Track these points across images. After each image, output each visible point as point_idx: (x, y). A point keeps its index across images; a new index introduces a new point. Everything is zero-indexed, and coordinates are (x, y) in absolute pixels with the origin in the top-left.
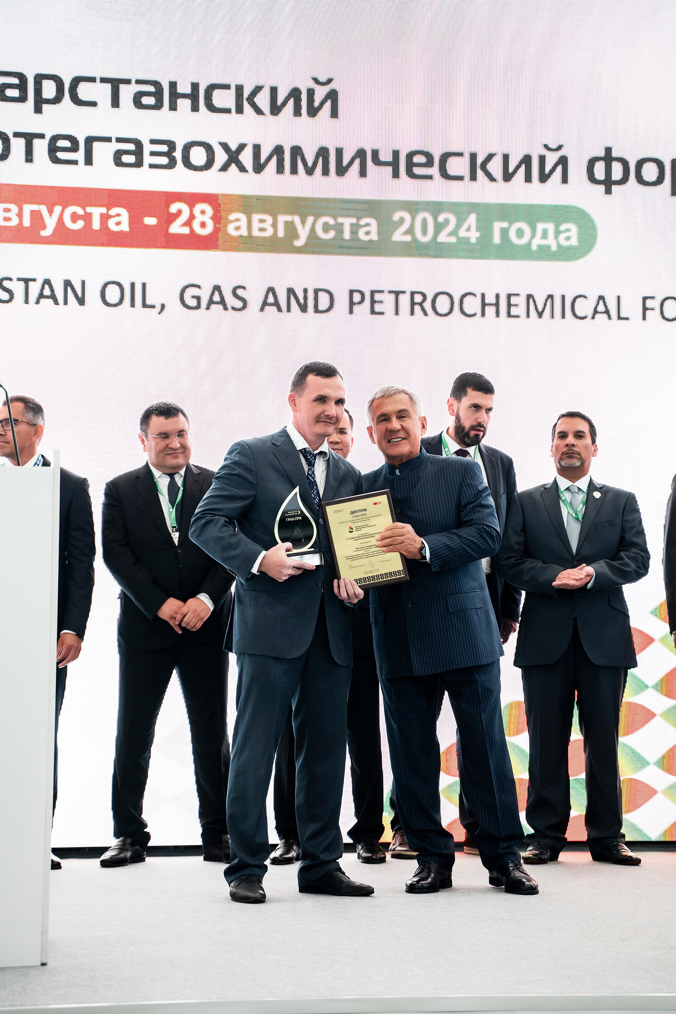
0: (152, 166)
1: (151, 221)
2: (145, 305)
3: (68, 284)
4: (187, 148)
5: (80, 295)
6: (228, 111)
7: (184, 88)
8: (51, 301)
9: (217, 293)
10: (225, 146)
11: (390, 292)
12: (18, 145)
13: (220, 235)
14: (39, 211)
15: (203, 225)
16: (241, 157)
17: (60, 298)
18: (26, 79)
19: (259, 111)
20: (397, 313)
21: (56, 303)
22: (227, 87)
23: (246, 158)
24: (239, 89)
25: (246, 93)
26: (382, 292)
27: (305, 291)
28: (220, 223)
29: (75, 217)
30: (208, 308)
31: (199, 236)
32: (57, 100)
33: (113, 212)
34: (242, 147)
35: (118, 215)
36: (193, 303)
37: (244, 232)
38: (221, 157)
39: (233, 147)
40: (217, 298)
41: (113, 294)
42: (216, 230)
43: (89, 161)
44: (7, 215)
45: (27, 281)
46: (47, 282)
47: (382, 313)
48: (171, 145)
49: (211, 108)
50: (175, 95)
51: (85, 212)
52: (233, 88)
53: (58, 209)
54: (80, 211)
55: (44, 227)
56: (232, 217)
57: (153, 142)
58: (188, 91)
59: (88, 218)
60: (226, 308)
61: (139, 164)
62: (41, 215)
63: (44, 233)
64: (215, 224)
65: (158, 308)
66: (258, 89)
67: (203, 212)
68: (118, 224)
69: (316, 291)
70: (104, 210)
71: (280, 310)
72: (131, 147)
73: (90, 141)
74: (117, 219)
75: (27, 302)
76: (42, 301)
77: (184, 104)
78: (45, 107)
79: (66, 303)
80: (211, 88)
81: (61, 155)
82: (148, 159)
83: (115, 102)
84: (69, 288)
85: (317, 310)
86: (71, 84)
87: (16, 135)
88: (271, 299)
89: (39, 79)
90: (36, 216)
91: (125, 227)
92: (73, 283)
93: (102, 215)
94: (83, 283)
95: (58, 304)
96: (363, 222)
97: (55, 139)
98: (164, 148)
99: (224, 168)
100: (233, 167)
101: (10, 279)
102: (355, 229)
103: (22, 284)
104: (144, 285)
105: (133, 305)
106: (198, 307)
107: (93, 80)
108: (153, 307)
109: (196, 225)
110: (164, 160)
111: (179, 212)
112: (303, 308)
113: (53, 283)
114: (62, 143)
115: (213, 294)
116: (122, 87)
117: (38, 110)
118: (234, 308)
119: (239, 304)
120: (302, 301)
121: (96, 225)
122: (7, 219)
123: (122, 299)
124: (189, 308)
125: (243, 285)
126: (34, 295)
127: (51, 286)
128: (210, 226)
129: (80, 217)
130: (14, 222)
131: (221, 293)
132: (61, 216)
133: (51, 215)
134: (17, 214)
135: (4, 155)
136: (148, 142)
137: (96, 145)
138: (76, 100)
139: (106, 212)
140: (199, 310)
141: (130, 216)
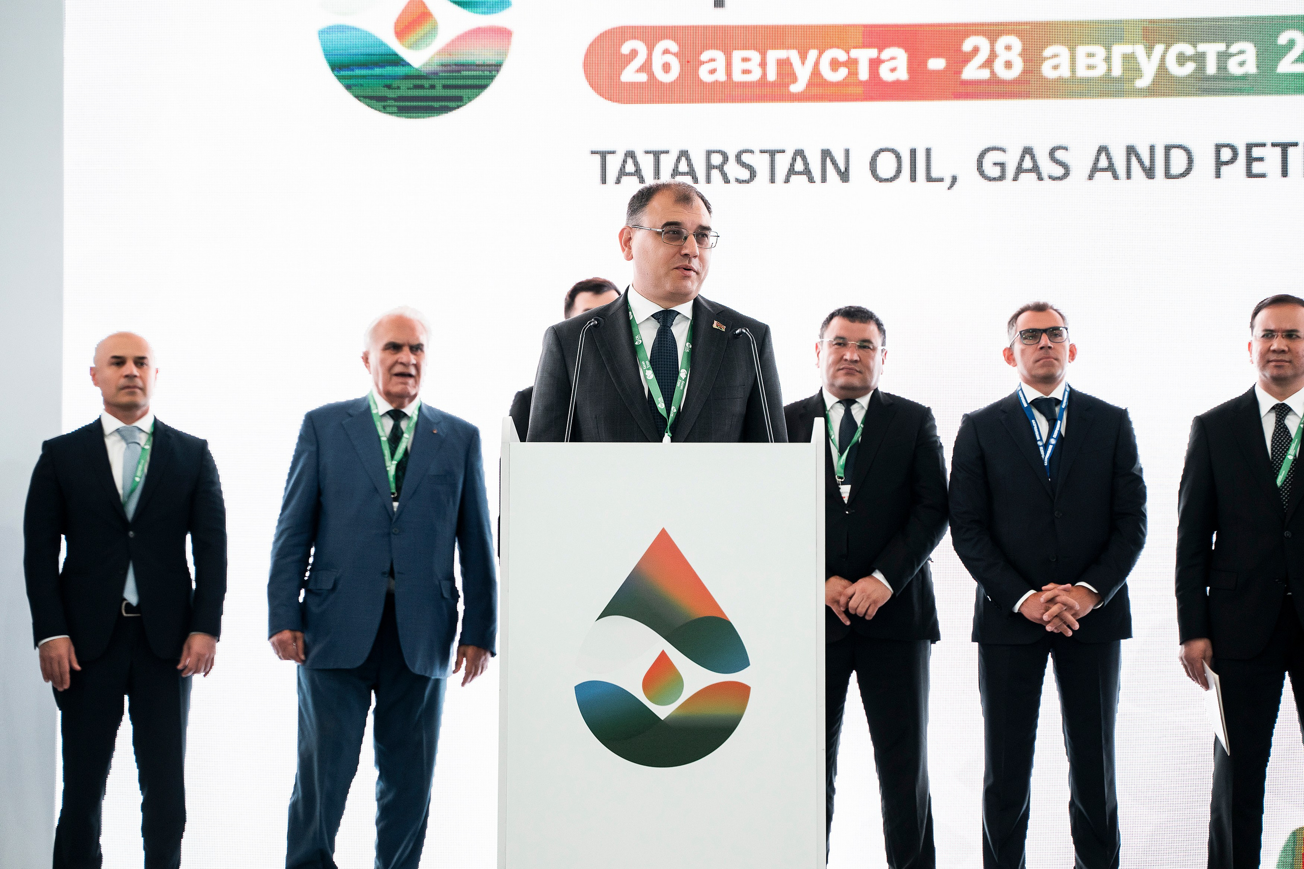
1: (936, 64)
2: (929, 179)
3: (826, 154)
5: (842, 168)
8: (804, 178)
9: (1028, 157)
11: (1274, 145)
13: (1031, 78)
14: (788, 59)
15: (1008, 65)
17: (817, 174)
20: (1285, 173)
21: (811, 180)
26: (1264, 145)
27: (1152, 149)
28: (1032, 62)
29: (835, 65)
30: (1015, 179)
31: (1002, 81)
33: (887, 53)
35: (893, 58)
36: (995, 172)
37: (1065, 72)
40: (1027, 164)
41: (886, 165)
42: (1027, 71)
44: (746, 66)
45: (772, 153)
46: (799, 153)
47: (1263, 176)
51: (848, 57)
53: (813, 54)
54: (841, 56)
55: (794, 79)
56: (1048, 52)
59: (852, 64)
60: (1040, 178)
62: (791, 64)
63: (795, 88)
64: (1025, 61)
65: (947, 181)
67: (1008, 48)
68: (893, 70)
69: (1168, 148)
70: (873, 53)
71: (1116, 177)
74: (892, 64)
75: (772, 180)
76: (793, 178)
79: (824, 180)
84: (828, 160)
85: (1168, 175)
88: (1103, 163)
90: (784, 65)
91: (902, 75)
92: (834, 153)
93: (871, 59)
94: (847, 152)
95: (814, 182)
96: (1234, 48)
101: (752, 152)
102: (1223, 57)
103: (767, 156)
104: (928, 151)
105: (913, 178)
106: (1002, 177)
108: (941, 180)
109: (999, 66)
111: (976, 50)
112: (1150, 173)
113: (807, 154)
115: (1022, 159)
118: (1051, 178)
119: (1059, 171)
120: (1147, 163)
122: (746, 72)
123: (899, 171)
124: (990, 179)
125: (1064, 145)
126: (782, 171)
127: (804, 159)
128: (1018, 66)
129: (845, 64)
130: (756, 76)
131: (1033, 158)
132: (817, 64)
133: (803, 63)
134: (759, 64)
139: (876, 56)
140: (1004, 181)
141: (909, 59)
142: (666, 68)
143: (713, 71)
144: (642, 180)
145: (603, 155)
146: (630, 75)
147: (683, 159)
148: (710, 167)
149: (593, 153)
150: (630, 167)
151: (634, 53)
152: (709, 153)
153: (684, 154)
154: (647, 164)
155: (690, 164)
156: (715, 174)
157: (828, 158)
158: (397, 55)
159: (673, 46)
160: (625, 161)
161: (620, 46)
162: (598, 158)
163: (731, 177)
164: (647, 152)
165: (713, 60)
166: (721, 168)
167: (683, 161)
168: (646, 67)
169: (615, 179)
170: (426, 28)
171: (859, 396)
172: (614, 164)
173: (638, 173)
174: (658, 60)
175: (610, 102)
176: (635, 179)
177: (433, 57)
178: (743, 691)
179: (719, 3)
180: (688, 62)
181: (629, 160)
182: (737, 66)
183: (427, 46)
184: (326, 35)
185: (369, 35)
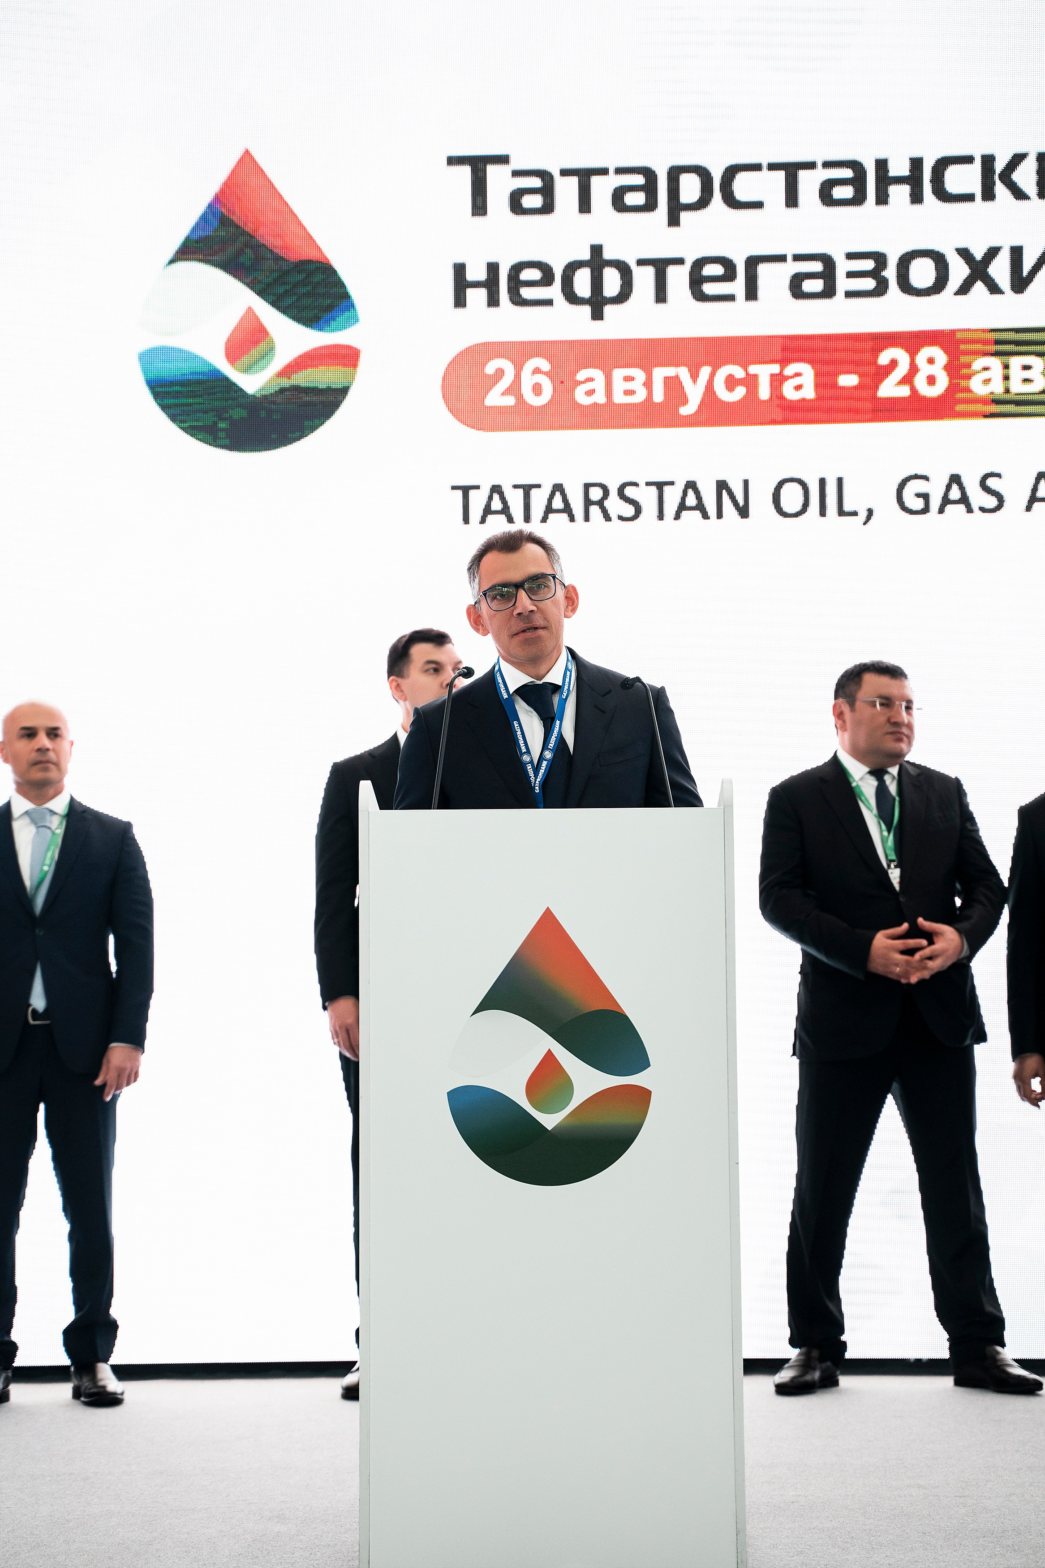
0: (849, 294)
1: (848, 380)
2: (841, 512)
3: (722, 486)
4: (906, 261)
5: (741, 502)
6: (970, 198)
7: (899, 168)
8: (697, 514)
9: (954, 487)
10: (964, 253)
12: (644, 278)
13: (960, 395)
14: (677, 377)
15: (931, 380)
16: (992, 270)
17: (711, 509)
18: (656, 176)
19: (1019, 194)
21: (705, 516)
22: (969, 160)
23: (1000, 270)
24: (988, 161)
25: (999, 166)
28: (959, 376)
29: (731, 383)
30: (941, 511)
31: (924, 398)
32: (703, 202)
33: (790, 370)
34: (992, 253)
35: (798, 375)
36: (919, 504)
37: (997, 387)
38: (959, 271)
39: (979, 255)
40: (955, 494)
41: (792, 498)
42: (953, 389)
43: (751, 293)
44: (629, 386)
45: (660, 486)
46: (691, 485)
48: (880, 259)
49: (942, 194)
50: (884, 180)
51: (747, 374)
52: (978, 162)
53: (705, 371)
54: (738, 372)
55: (685, 401)
56: (978, 364)
57: (850, 256)
58: (905, 171)
59: (751, 382)
60: (970, 510)
61: (829, 292)
62: (681, 383)
63: (685, 411)
64: (951, 376)
65: (863, 515)
66: (1017, 159)
67: (931, 361)
68: (798, 388)
70: (775, 368)
72: (817, 267)
73: (753, 263)
74: (797, 381)
75: (661, 517)
76: (684, 514)
77: (899, 193)
78: (684, 216)
79: (720, 515)
80: (942, 164)
81: (709, 288)
82: (843, 284)
83: (792, 200)
84: (724, 492)
86: (723, 177)
87: (641, 262)
88: (1043, 492)
89: (675, 173)
90: (673, 385)
91: (809, 393)
92: (731, 485)
93: (772, 375)
94: (746, 483)
95: (709, 518)
97: (699, 264)
98: (868, 265)
99: (964, 289)
100: (979, 287)
101: (636, 484)
103: (654, 490)
104: (840, 481)
105: (823, 513)
106: (926, 510)
107: (757, 167)
108: (855, 514)
109: (920, 381)
110: (869, 284)
111: (894, 364)
113: (700, 486)
114: (710, 270)
115: (948, 488)
116: (802, 174)
117: (673, 221)
118: (983, 510)
119: (992, 502)
121: (764, 393)
122: (629, 393)
123: (806, 504)
124: (912, 512)
125: (996, 471)
126: (671, 507)
127: (697, 492)
128: (943, 382)
129: (740, 382)
130: (640, 396)
131: (962, 489)
132: (711, 382)
133: (695, 381)
134: (644, 383)
135: (623, 296)
136: (844, 257)
137: (763, 269)
138: (731, 201)
139: (779, 372)
140: (927, 514)
141: (817, 375)
142: (537, 389)
143: (590, 393)
144: (510, 520)
145: (466, 490)
146: (496, 398)
147: (558, 494)
148: (588, 502)
149: (454, 488)
150: (497, 505)
151: (500, 373)
152: (587, 486)
153: (558, 488)
154: (516, 500)
155: (565, 500)
156: (595, 510)
157: (724, 491)
158: (227, 379)
159: (545, 365)
160: (490, 498)
161: (484, 365)
162: (459, 493)
163: (613, 515)
164: (515, 487)
165: (591, 380)
166: (600, 503)
167: (558, 497)
168: (515, 389)
169: (479, 519)
170: (262, 346)
172: (477, 501)
173: (506, 510)
174: (527, 381)
175: (473, 430)
176: (503, 518)
177: (270, 381)
178: (643, 1095)
179: (597, 315)
180: (562, 382)
181: (496, 497)
182: (619, 386)
183: (263, 369)
184: (147, 358)
185: (196, 357)
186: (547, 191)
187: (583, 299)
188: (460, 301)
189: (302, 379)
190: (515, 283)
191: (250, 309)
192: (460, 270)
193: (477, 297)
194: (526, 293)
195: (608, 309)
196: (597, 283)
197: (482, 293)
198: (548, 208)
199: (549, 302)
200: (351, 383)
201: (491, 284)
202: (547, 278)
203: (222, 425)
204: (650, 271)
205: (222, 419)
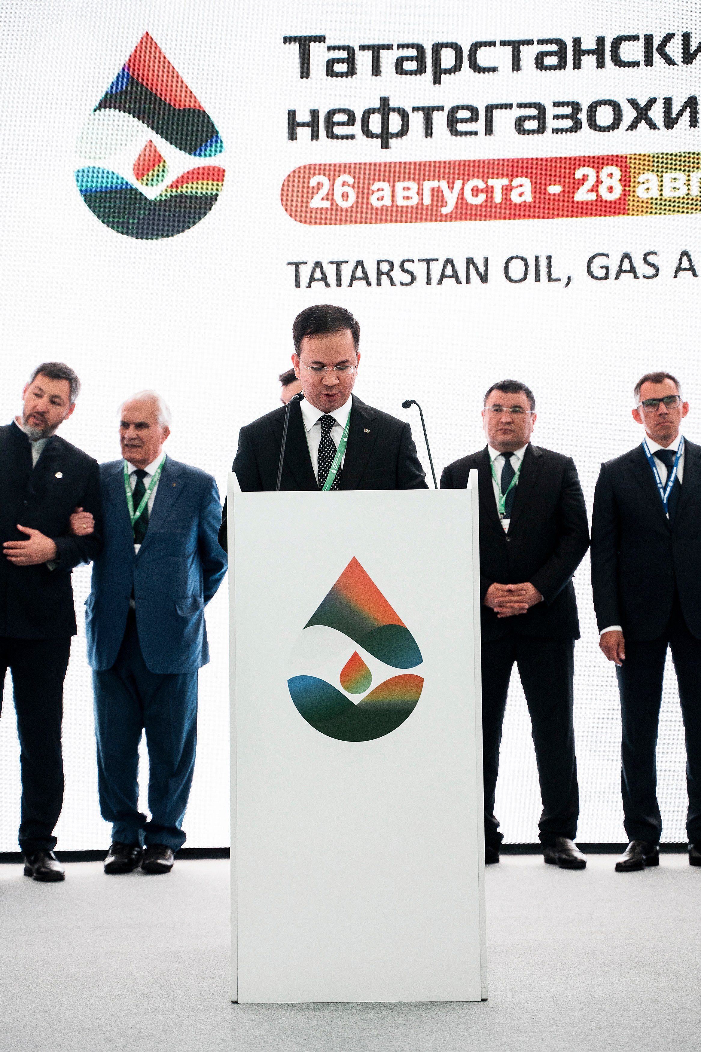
0: (555, 131)
1: (554, 189)
2: (550, 279)
3: (470, 261)
4: (593, 107)
5: (483, 273)
6: (636, 64)
7: (589, 44)
8: (453, 280)
9: (626, 261)
10: (633, 103)
12: (417, 120)
13: (630, 198)
14: (439, 187)
15: (611, 189)
16: (651, 114)
17: (463, 277)
18: (424, 50)
19: (670, 61)
21: (459, 282)
22: (635, 38)
23: (657, 113)
24: (649, 39)
25: (656, 42)
28: (629, 186)
29: (476, 191)
30: (617, 278)
31: (606, 201)
32: (456, 68)
33: (515, 182)
34: (652, 102)
35: (521, 185)
36: (601, 273)
37: (655, 193)
38: (629, 114)
39: (642, 103)
40: (626, 266)
41: (517, 269)
42: (625, 194)
43: (489, 130)
44: (407, 193)
45: (428, 262)
46: (449, 261)
48: (576, 107)
49: (618, 62)
50: (579, 52)
51: (487, 185)
52: (642, 39)
53: (458, 184)
54: (480, 184)
55: (445, 204)
56: (641, 178)
57: (556, 104)
58: (593, 46)
59: (489, 190)
60: (636, 277)
61: (541, 129)
62: (442, 191)
63: (445, 210)
64: (624, 187)
65: (565, 281)
66: (669, 37)
67: (610, 175)
68: (521, 194)
70: (505, 181)
71: (696, 275)
72: (533, 112)
73: (490, 109)
74: (520, 190)
75: (429, 283)
76: (445, 280)
77: (589, 61)
78: (444, 77)
79: (468, 281)
80: (618, 41)
81: (461, 127)
82: (551, 124)
83: (516, 66)
84: (472, 266)
86: (469, 51)
87: (415, 109)
88: (685, 264)
89: (437, 48)
90: (437, 194)
91: (528, 198)
92: (476, 261)
93: (503, 186)
94: (486, 259)
95: (461, 283)
97: (454, 110)
98: (568, 110)
99: (633, 126)
100: (643, 124)
101: (412, 261)
103: (424, 264)
104: (549, 258)
105: (538, 279)
106: (607, 277)
107: (493, 44)
108: (559, 280)
109: (603, 190)
110: (569, 123)
111: (585, 178)
113: (455, 262)
114: (461, 114)
115: (622, 262)
116: (524, 48)
117: (437, 80)
118: (645, 277)
119: (651, 271)
121: (498, 198)
122: (407, 198)
123: (526, 273)
124: (597, 279)
125: (654, 251)
126: (436, 275)
127: (453, 266)
128: (618, 190)
129: (482, 191)
130: (415, 201)
131: (631, 261)
132: (462, 190)
133: (451, 190)
134: (417, 192)
135: (403, 133)
136: (552, 104)
137: (497, 113)
138: (475, 67)
139: (508, 183)
140: (608, 280)
141: (533, 184)
142: (345, 196)
143: (381, 198)
144: (327, 285)
145: (297, 265)
146: (317, 202)
147: (359, 268)
148: (380, 273)
149: (289, 263)
150: (318, 275)
151: (320, 185)
152: (379, 262)
153: (360, 263)
154: (331, 272)
155: (364, 271)
156: (384, 278)
158: (134, 190)
159: (350, 180)
160: (314, 270)
161: (310, 179)
162: (293, 267)
163: (397, 281)
164: (331, 262)
165: (381, 189)
166: (388, 274)
167: (359, 270)
168: (330, 196)
169: (306, 284)
170: (159, 167)
171: (516, 450)
172: (305, 272)
173: (324, 279)
174: (338, 191)
175: (302, 224)
176: (322, 284)
177: (165, 190)
178: (418, 682)
179: (385, 145)
180: (362, 191)
181: (318, 270)
182: (400, 194)
183: (160, 182)
184: (80, 175)
185: (114, 175)
186: (351, 60)
187: (376, 134)
188: (292, 136)
189: (187, 189)
190: (330, 124)
191: (150, 142)
192: (292, 114)
193: (304, 133)
194: (337, 130)
195: (393, 141)
196: (385, 123)
197: (307, 130)
198: (351, 72)
199: (352, 137)
200: (219, 192)
201: (313, 124)
202: (351, 120)
203: (132, 221)
204: (421, 115)
205: (133, 217)
